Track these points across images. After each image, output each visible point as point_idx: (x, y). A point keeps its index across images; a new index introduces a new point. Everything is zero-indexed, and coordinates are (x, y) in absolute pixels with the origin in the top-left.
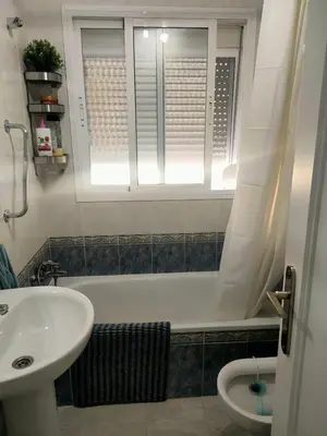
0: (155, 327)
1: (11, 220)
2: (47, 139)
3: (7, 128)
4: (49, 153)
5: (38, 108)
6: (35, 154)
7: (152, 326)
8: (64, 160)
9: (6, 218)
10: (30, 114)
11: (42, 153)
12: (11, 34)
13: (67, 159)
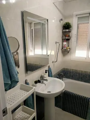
0: (85, 98)
1: (54, 63)
2: (65, 45)
3: (56, 43)
4: (65, 48)
5: (64, 38)
6: (62, 48)
7: (84, 97)
8: (69, 50)
9: (53, 62)
10: (62, 39)
11: (64, 48)
12: (60, 22)
13: (70, 50)
